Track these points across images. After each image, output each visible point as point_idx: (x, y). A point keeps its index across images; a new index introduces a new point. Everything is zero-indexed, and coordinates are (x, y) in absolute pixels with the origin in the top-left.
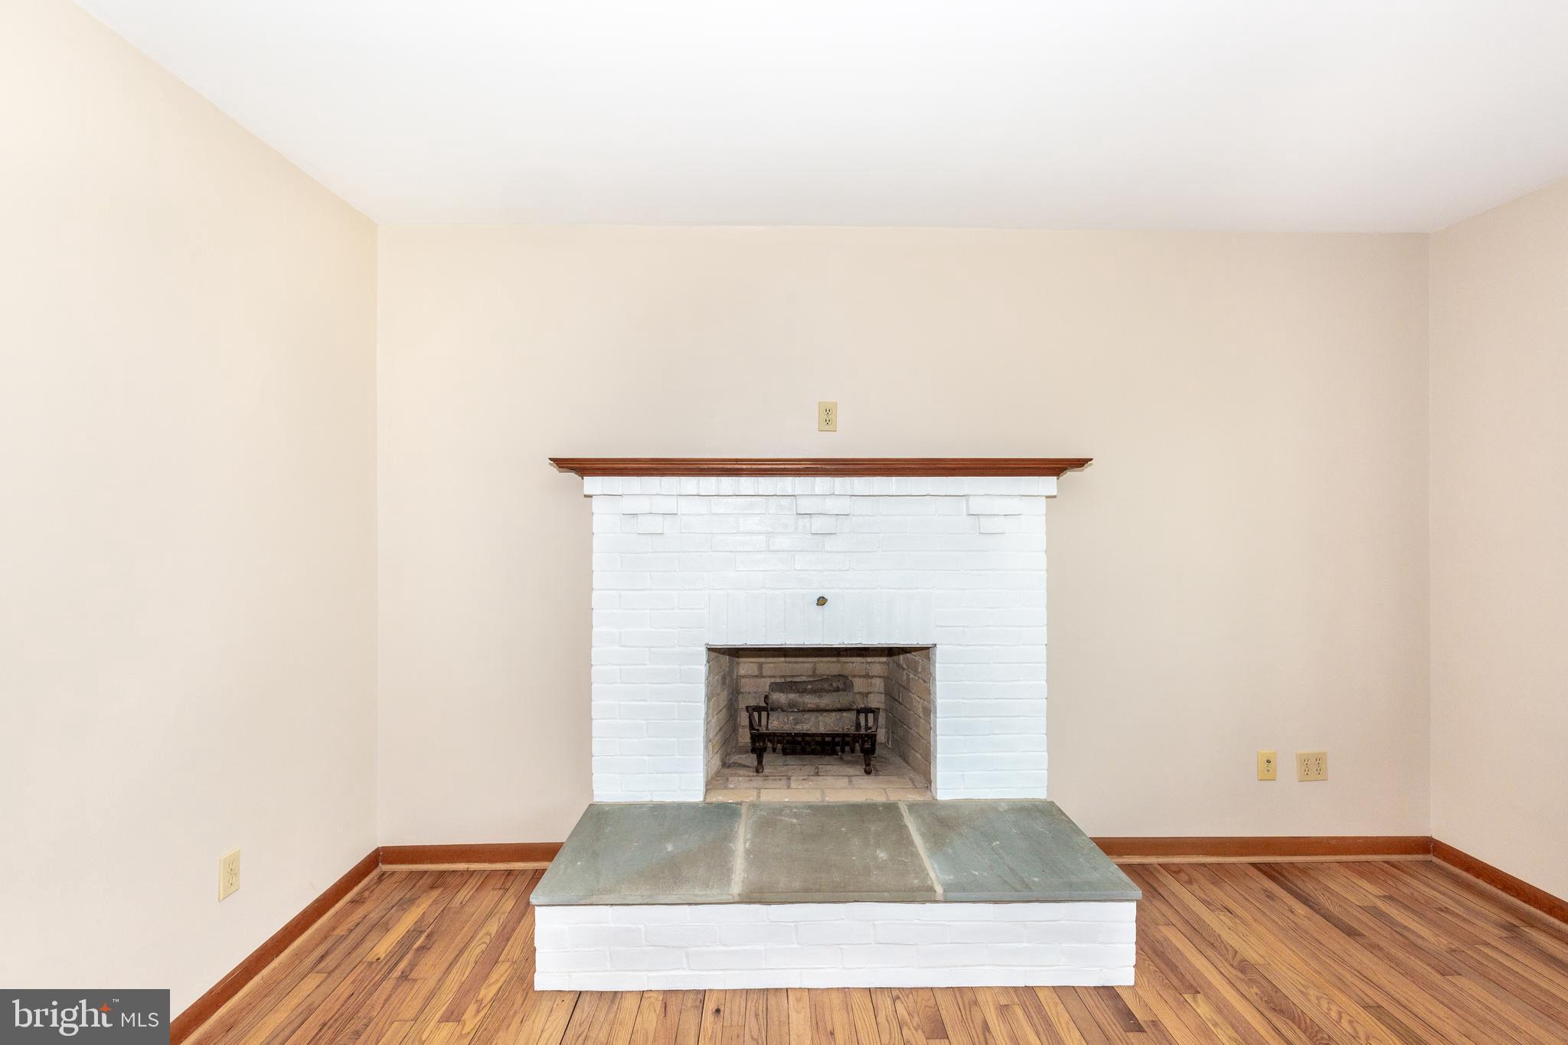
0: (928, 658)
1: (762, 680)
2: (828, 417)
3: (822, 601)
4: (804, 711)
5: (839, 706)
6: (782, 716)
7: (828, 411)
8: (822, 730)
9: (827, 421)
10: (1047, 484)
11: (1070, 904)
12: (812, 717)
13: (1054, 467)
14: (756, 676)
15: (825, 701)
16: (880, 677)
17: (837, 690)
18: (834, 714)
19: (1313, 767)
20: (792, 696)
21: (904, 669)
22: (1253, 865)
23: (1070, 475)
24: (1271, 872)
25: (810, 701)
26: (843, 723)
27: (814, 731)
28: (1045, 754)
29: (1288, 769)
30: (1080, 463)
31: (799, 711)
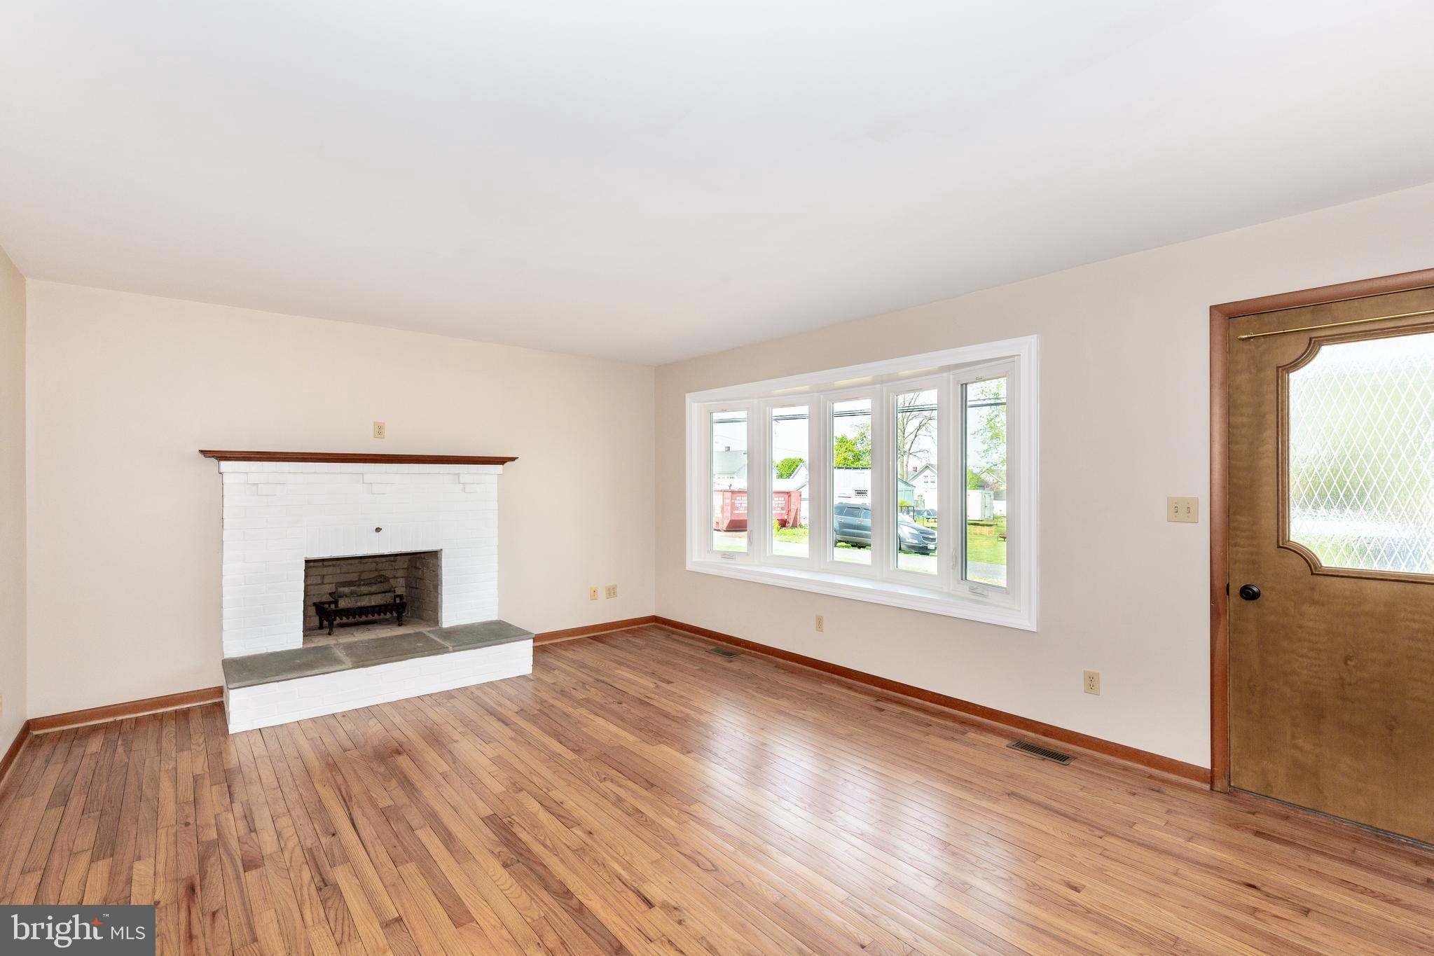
0: (437, 558)
1: (324, 586)
2: (379, 430)
3: (378, 530)
4: (361, 595)
5: (383, 590)
6: (347, 600)
7: (380, 428)
8: (373, 604)
9: (380, 433)
10: (498, 468)
11: (512, 643)
12: (367, 598)
13: (501, 461)
14: (319, 584)
15: (374, 588)
16: (402, 577)
17: (381, 582)
18: (380, 595)
19: (612, 592)
20: (352, 588)
21: (420, 569)
22: (588, 637)
23: (508, 464)
24: (595, 638)
25: (365, 589)
26: (387, 599)
27: (368, 605)
28: (497, 598)
29: (602, 594)
30: (513, 459)
31: (358, 596)
